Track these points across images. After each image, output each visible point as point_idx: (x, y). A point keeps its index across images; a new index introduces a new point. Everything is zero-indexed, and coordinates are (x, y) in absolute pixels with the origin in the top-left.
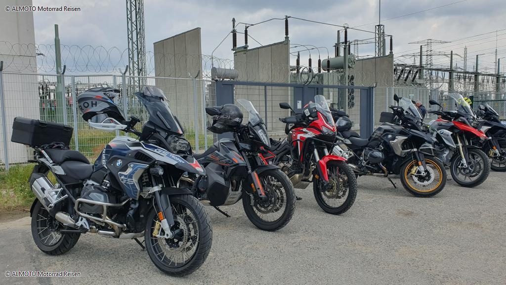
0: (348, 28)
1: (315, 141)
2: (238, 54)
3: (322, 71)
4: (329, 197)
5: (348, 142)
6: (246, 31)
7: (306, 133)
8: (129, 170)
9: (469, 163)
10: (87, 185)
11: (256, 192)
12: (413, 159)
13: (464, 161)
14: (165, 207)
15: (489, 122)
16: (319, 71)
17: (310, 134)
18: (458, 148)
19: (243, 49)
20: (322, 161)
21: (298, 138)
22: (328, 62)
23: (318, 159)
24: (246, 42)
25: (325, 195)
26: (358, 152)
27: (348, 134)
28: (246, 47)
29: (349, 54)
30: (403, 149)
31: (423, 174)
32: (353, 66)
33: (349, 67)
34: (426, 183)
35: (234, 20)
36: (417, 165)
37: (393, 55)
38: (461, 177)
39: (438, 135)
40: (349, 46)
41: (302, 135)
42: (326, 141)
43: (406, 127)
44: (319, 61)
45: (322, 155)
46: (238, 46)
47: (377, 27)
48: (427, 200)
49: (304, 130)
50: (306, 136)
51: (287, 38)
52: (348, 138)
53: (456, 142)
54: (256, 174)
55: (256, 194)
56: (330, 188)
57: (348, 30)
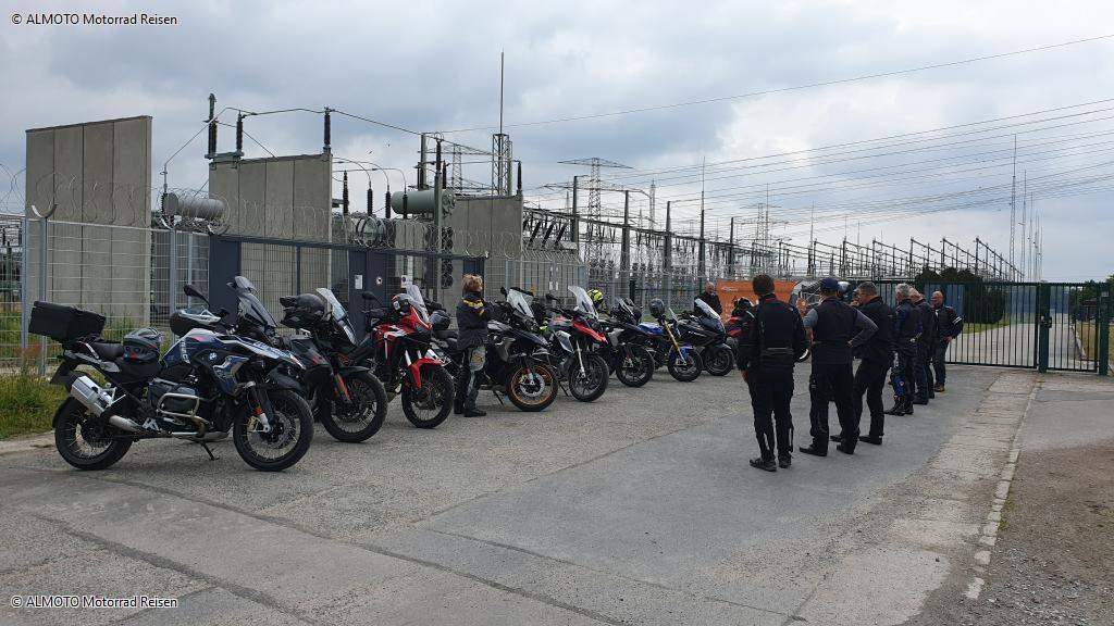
0: (442, 140)
1: (407, 341)
2: (218, 166)
3: (394, 215)
4: (421, 408)
5: (446, 345)
6: (240, 125)
7: (396, 331)
8: (226, 365)
9: (587, 372)
10: (154, 383)
11: (341, 398)
12: (522, 366)
13: (583, 369)
14: (262, 401)
15: (622, 323)
16: (388, 215)
17: (400, 333)
18: (577, 354)
19: (231, 159)
20: (414, 366)
21: (386, 337)
22: (405, 197)
23: (409, 363)
24: (239, 146)
25: (417, 405)
26: (457, 358)
27: (445, 333)
28: (237, 156)
29: (444, 187)
30: (511, 353)
31: (532, 383)
32: (452, 210)
33: (444, 211)
34: (535, 394)
35: (212, 99)
36: (527, 373)
37: (522, 196)
38: (579, 390)
39: (555, 337)
40: (445, 170)
41: (390, 333)
42: (417, 341)
43: (514, 326)
44: (388, 195)
45: (414, 358)
46: (220, 150)
47: (497, 138)
48: (535, 414)
49: (394, 327)
50: (396, 335)
51: (327, 149)
52: (444, 340)
53: (575, 348)
54: (340, 378)
55: (340, 401)
56: (423, 398)
57: (442, 144)
